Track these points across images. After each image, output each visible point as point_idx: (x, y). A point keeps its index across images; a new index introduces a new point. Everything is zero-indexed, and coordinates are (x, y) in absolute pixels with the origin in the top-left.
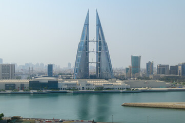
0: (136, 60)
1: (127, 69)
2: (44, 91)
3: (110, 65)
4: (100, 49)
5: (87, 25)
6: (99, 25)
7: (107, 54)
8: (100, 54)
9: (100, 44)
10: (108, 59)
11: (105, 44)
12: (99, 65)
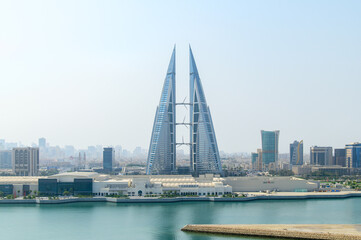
0: (270, 139)
1: (255, 156)
2: (61, 198)
3: (214, 148)
4: (196, 118)
5: (172, 74)
6: (195, 74)
7: (210, 128)
8: (195, 128)
9: (196, 108)
10: (212, 138)
11: (206, 109)
12: (194, 148)
